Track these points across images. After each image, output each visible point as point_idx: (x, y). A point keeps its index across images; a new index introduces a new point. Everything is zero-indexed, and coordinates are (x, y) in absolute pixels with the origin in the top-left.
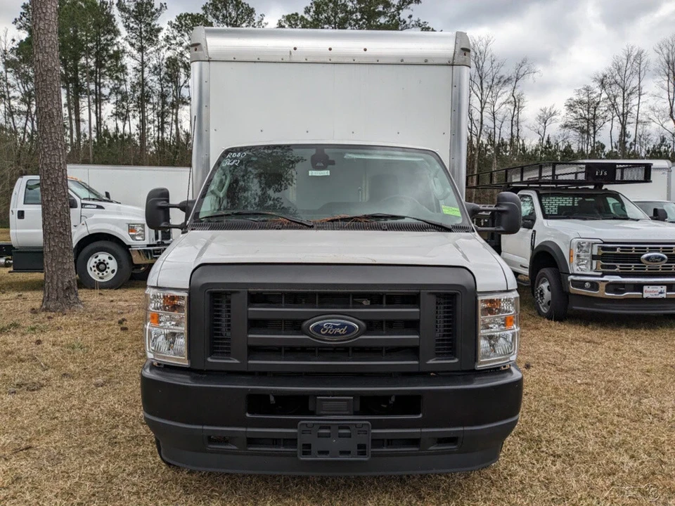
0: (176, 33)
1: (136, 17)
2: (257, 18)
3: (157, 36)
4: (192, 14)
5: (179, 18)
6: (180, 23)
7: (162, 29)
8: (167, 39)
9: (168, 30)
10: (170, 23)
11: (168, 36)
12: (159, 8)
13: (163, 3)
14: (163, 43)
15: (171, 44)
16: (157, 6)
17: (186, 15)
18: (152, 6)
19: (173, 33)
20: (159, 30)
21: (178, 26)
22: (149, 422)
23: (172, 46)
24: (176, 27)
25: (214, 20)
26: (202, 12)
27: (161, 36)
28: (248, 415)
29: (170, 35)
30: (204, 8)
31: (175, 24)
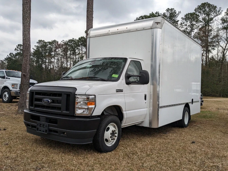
0: (184, 21)
1: (169, 18)
2: (218, 9)
3: (177, 24)
4: (191, 13)
5: (186, 16)
6: (186, 17)
7: (179, 21)
8: (181, 24)
9: (181, 21)
10: (182, 18)
11: (181, 23)
12: (178, 13)
13: (179, 11)
14: (180, 26)
15: (183, 25)
16: (177, 13)
17: (188, 14)
18: (175, 13)
19: (183, 22)
20: (178, 21)
21: (186, 18)
22: (24, 122)
23: (183, 26)
24: (184, 19)
25: (199, 14)
26: (194, 12)
27: (179, 23)
28: (31, 119)
29: (182, 22)
30: (195, 10)
31: (184, 18)
